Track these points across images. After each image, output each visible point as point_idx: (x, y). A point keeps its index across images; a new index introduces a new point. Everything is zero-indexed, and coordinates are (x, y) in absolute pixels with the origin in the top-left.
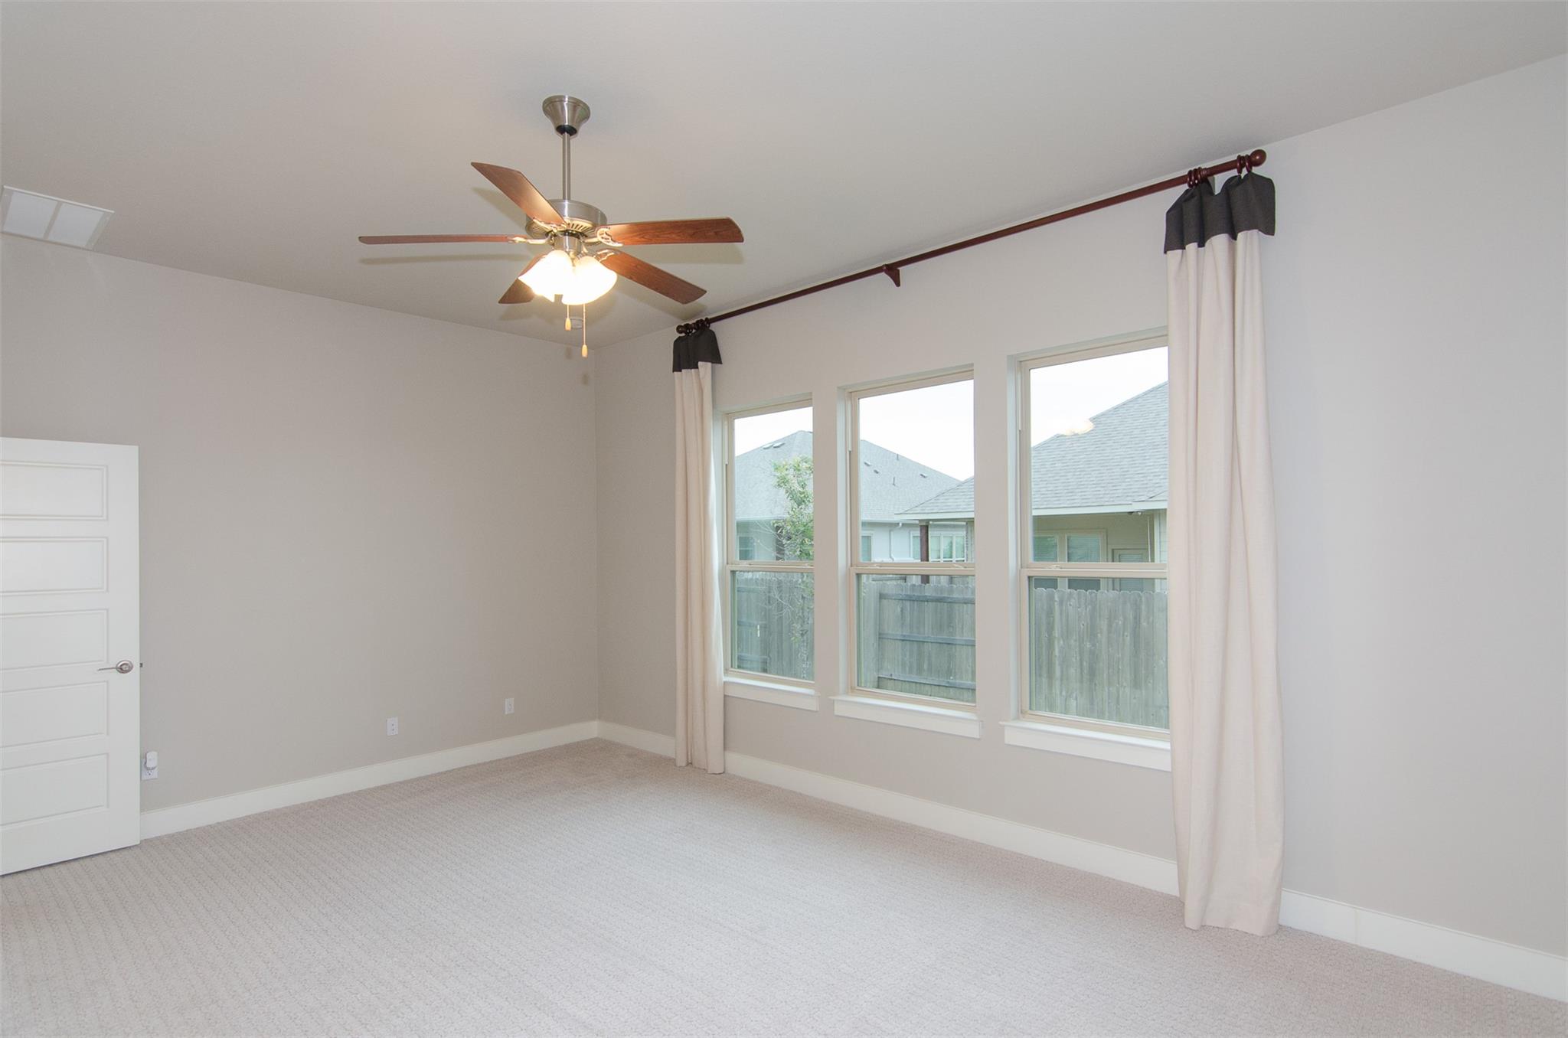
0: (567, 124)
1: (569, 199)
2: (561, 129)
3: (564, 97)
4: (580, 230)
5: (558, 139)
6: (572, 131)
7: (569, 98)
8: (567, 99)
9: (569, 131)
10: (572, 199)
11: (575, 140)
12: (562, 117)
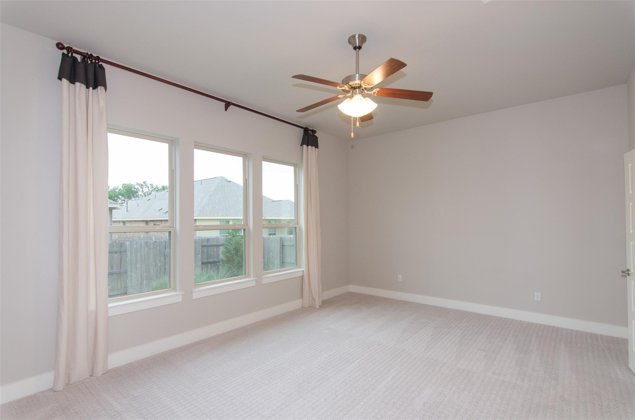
0: (357, 45)
1: (358, 73)
2: (355, 48)
3: (356, 35)
5: (354, 52)
6: (360, 48)
7: (358, 34)
8: (357, 35)
9: (358, 48)
10: (359, 73)
11: (361, 51)
12: (356, 43)
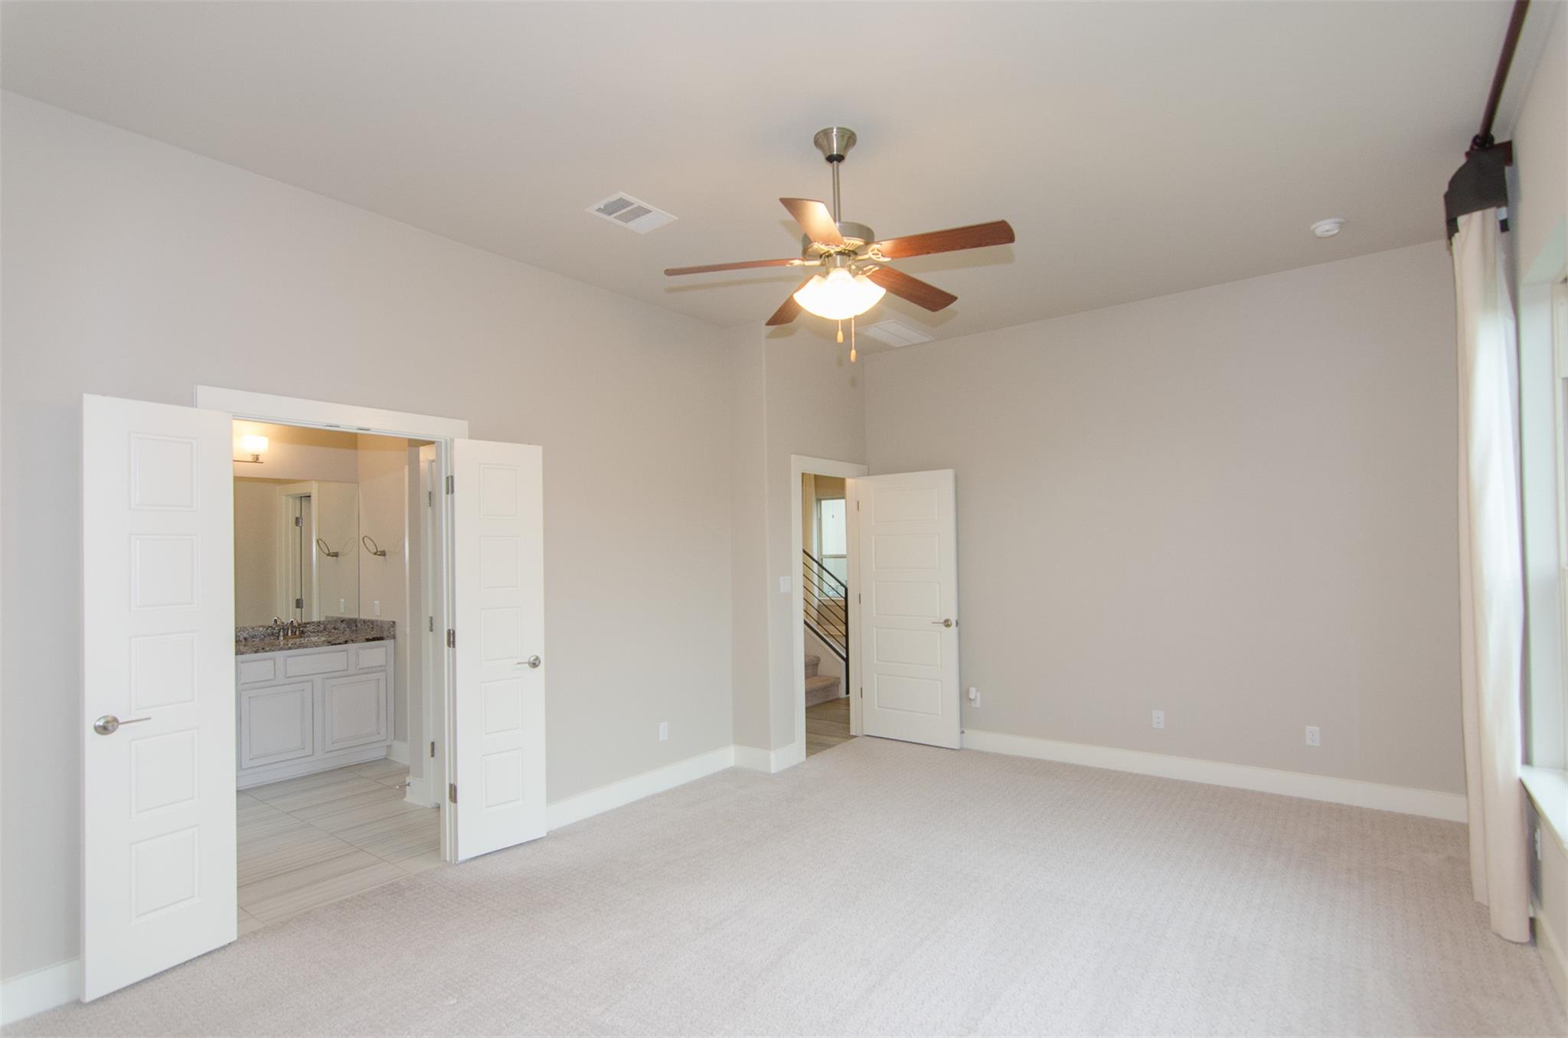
0: (835, 153)
1: (839, 221)
2: (831, 159)
3: (833, 129)
4: (851, 249)
5: (828, 167)
6: (840, 158)
7: (838, 128)
8: (835, 130)
9: (835, 159)
10: (843, 220)
11: (843, 166)
12: (831, 147)
